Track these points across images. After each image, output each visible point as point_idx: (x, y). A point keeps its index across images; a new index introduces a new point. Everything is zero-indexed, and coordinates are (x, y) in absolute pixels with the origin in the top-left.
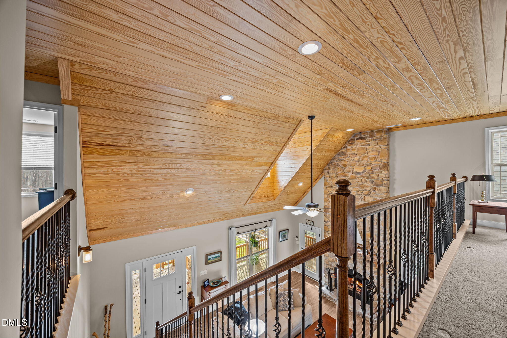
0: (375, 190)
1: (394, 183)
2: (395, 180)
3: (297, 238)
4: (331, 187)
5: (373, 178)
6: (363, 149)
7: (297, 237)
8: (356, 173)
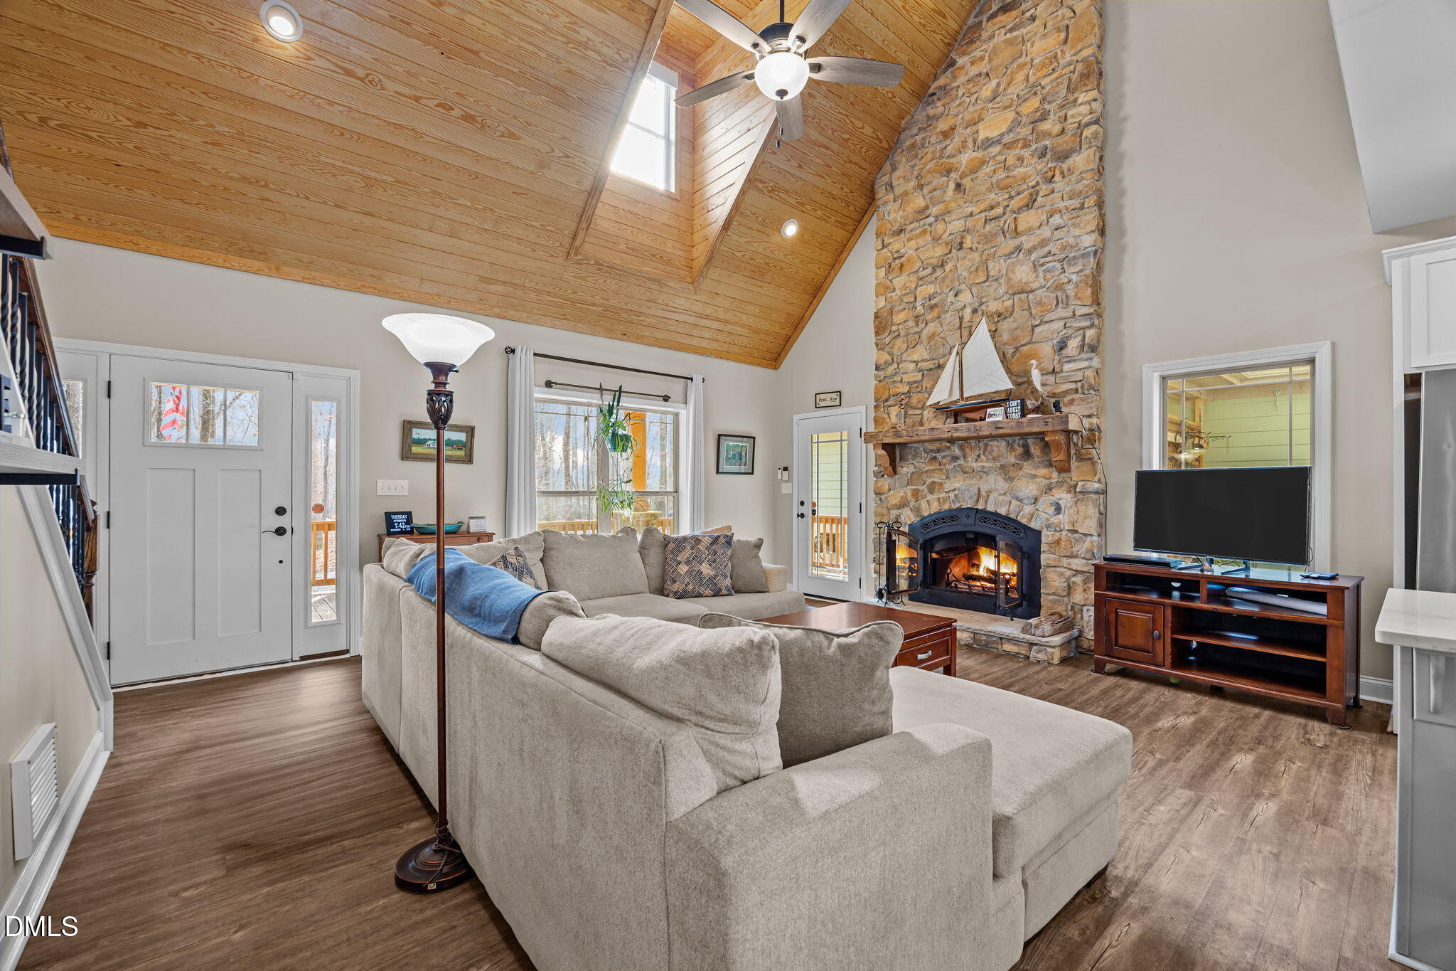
0: (1053, 176)
1: (1121, 133)
2: (1125, 119)
3: (786, 473)
4: (901, 231)
5: (1047, 134)
6: (1010, 43)
7: (786, 469)
8: (989, 143)
